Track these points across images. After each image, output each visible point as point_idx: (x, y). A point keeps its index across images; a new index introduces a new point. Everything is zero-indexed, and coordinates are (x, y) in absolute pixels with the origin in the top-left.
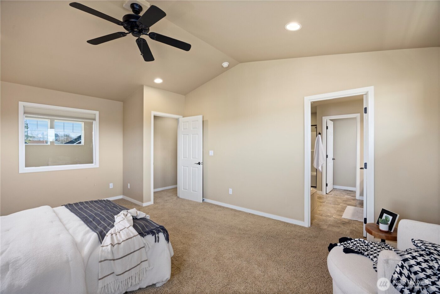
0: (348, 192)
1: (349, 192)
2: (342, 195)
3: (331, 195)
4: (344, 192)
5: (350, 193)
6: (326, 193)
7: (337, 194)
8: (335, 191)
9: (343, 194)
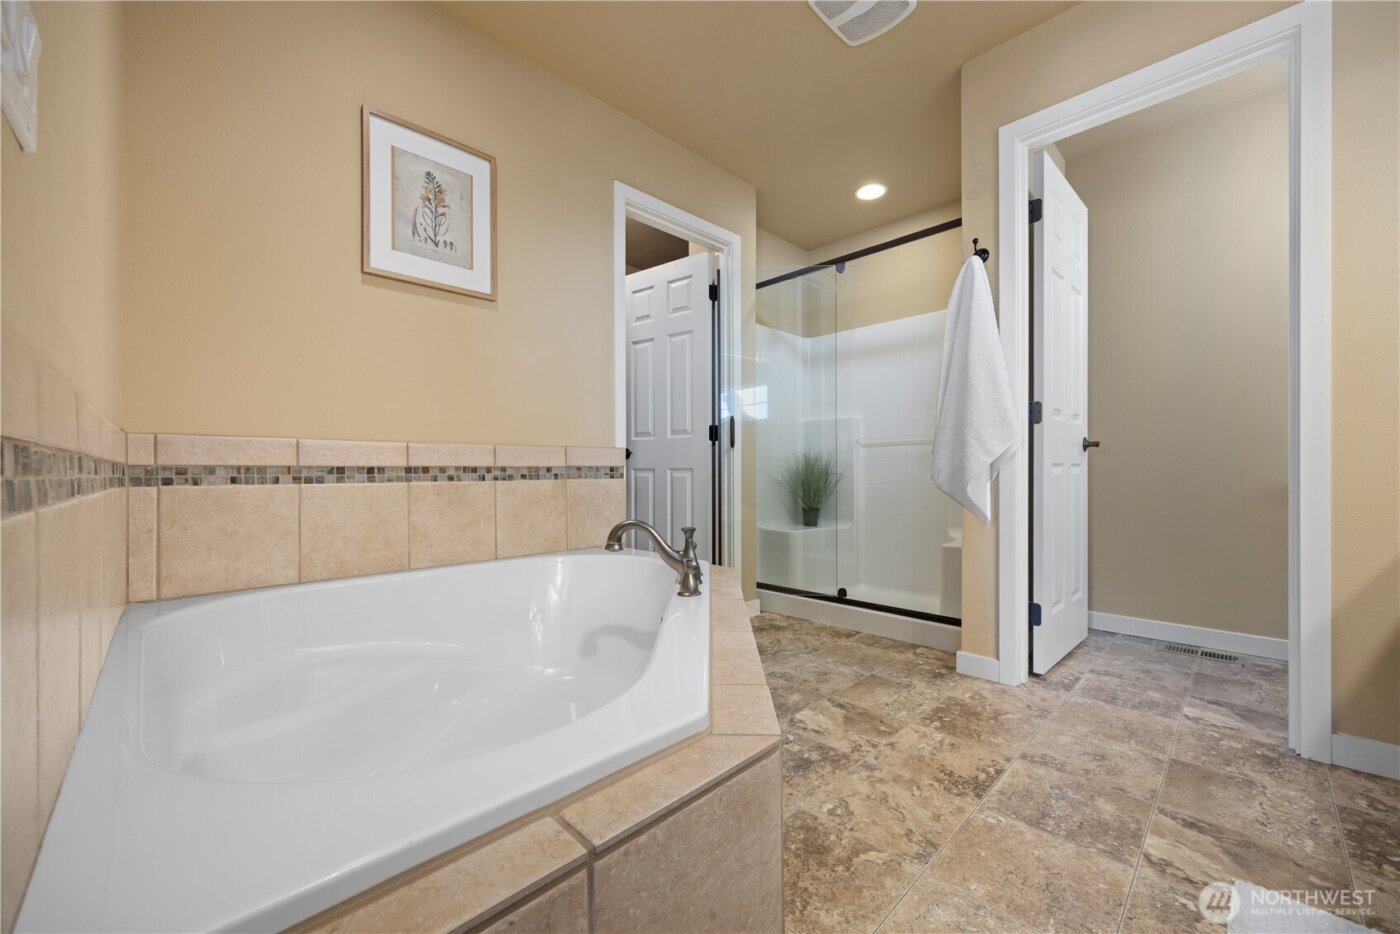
0: (1195, 668)
1: (1208, 666)
2: (1156, 696)
3: (1068, 687)
4: (1167, 667)
5: (1223, 681)
6: (1031, 673)
7: (1112, 682)
8: (1099, 649)
9: (1163, 689)
